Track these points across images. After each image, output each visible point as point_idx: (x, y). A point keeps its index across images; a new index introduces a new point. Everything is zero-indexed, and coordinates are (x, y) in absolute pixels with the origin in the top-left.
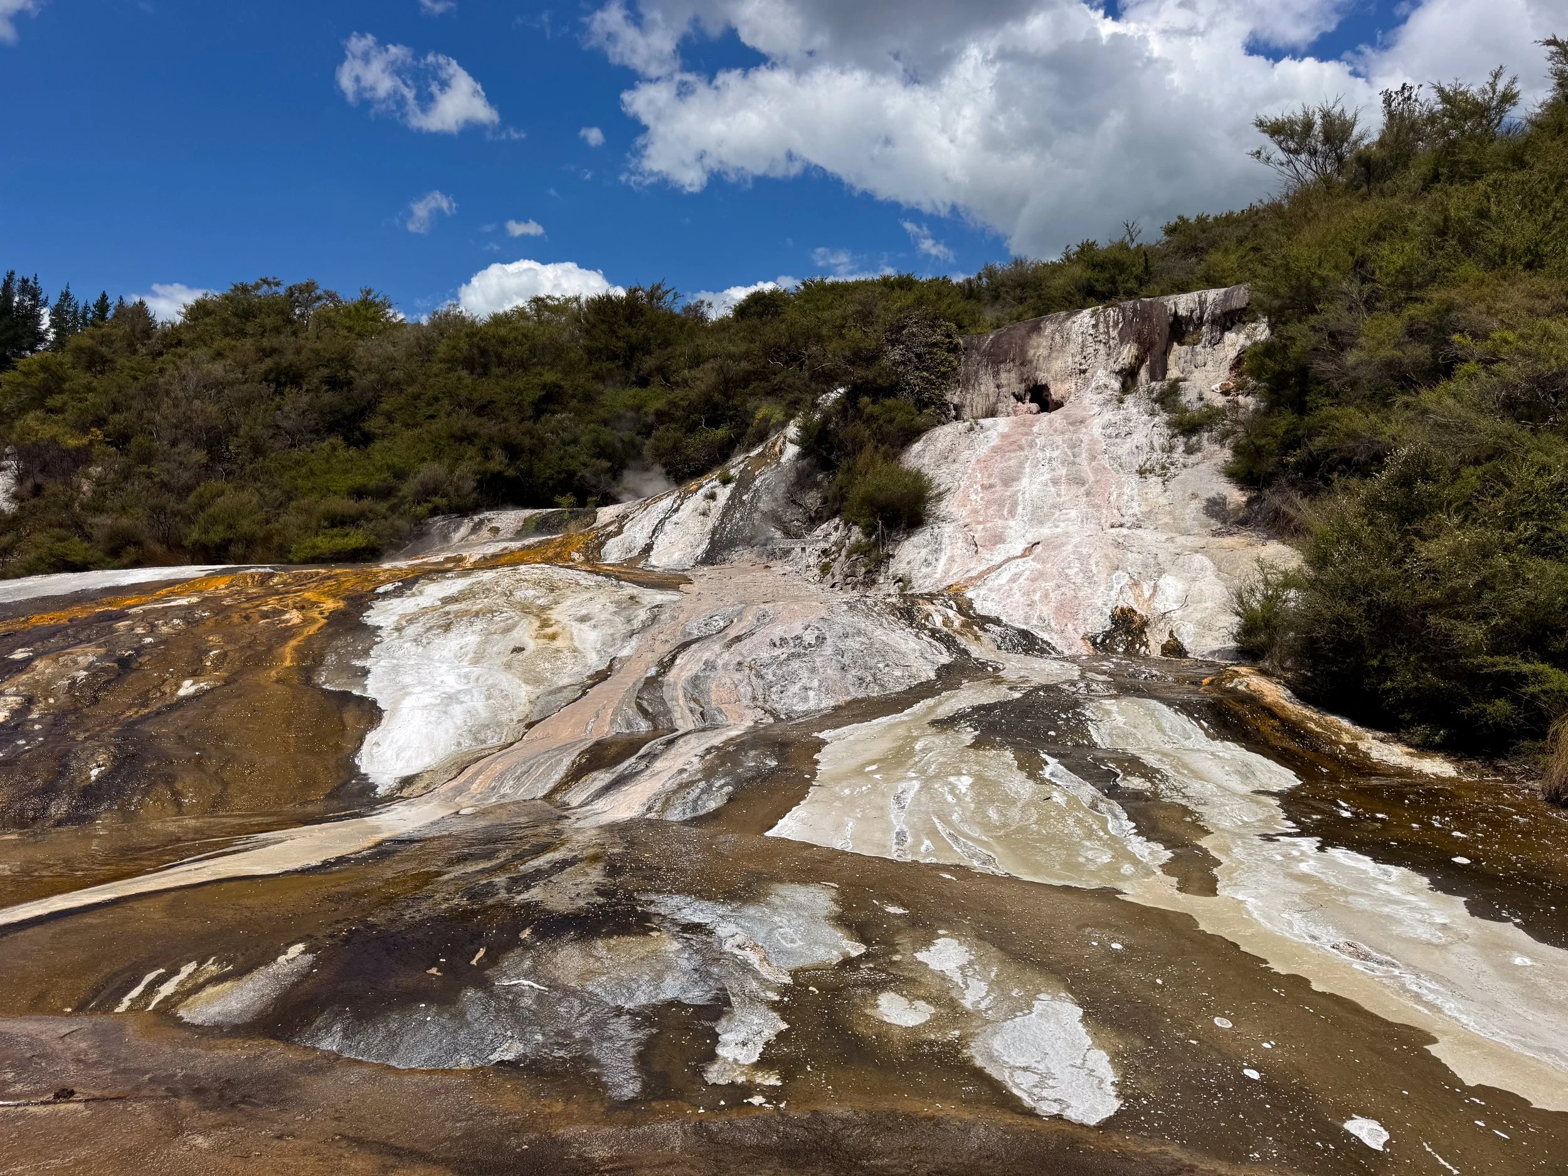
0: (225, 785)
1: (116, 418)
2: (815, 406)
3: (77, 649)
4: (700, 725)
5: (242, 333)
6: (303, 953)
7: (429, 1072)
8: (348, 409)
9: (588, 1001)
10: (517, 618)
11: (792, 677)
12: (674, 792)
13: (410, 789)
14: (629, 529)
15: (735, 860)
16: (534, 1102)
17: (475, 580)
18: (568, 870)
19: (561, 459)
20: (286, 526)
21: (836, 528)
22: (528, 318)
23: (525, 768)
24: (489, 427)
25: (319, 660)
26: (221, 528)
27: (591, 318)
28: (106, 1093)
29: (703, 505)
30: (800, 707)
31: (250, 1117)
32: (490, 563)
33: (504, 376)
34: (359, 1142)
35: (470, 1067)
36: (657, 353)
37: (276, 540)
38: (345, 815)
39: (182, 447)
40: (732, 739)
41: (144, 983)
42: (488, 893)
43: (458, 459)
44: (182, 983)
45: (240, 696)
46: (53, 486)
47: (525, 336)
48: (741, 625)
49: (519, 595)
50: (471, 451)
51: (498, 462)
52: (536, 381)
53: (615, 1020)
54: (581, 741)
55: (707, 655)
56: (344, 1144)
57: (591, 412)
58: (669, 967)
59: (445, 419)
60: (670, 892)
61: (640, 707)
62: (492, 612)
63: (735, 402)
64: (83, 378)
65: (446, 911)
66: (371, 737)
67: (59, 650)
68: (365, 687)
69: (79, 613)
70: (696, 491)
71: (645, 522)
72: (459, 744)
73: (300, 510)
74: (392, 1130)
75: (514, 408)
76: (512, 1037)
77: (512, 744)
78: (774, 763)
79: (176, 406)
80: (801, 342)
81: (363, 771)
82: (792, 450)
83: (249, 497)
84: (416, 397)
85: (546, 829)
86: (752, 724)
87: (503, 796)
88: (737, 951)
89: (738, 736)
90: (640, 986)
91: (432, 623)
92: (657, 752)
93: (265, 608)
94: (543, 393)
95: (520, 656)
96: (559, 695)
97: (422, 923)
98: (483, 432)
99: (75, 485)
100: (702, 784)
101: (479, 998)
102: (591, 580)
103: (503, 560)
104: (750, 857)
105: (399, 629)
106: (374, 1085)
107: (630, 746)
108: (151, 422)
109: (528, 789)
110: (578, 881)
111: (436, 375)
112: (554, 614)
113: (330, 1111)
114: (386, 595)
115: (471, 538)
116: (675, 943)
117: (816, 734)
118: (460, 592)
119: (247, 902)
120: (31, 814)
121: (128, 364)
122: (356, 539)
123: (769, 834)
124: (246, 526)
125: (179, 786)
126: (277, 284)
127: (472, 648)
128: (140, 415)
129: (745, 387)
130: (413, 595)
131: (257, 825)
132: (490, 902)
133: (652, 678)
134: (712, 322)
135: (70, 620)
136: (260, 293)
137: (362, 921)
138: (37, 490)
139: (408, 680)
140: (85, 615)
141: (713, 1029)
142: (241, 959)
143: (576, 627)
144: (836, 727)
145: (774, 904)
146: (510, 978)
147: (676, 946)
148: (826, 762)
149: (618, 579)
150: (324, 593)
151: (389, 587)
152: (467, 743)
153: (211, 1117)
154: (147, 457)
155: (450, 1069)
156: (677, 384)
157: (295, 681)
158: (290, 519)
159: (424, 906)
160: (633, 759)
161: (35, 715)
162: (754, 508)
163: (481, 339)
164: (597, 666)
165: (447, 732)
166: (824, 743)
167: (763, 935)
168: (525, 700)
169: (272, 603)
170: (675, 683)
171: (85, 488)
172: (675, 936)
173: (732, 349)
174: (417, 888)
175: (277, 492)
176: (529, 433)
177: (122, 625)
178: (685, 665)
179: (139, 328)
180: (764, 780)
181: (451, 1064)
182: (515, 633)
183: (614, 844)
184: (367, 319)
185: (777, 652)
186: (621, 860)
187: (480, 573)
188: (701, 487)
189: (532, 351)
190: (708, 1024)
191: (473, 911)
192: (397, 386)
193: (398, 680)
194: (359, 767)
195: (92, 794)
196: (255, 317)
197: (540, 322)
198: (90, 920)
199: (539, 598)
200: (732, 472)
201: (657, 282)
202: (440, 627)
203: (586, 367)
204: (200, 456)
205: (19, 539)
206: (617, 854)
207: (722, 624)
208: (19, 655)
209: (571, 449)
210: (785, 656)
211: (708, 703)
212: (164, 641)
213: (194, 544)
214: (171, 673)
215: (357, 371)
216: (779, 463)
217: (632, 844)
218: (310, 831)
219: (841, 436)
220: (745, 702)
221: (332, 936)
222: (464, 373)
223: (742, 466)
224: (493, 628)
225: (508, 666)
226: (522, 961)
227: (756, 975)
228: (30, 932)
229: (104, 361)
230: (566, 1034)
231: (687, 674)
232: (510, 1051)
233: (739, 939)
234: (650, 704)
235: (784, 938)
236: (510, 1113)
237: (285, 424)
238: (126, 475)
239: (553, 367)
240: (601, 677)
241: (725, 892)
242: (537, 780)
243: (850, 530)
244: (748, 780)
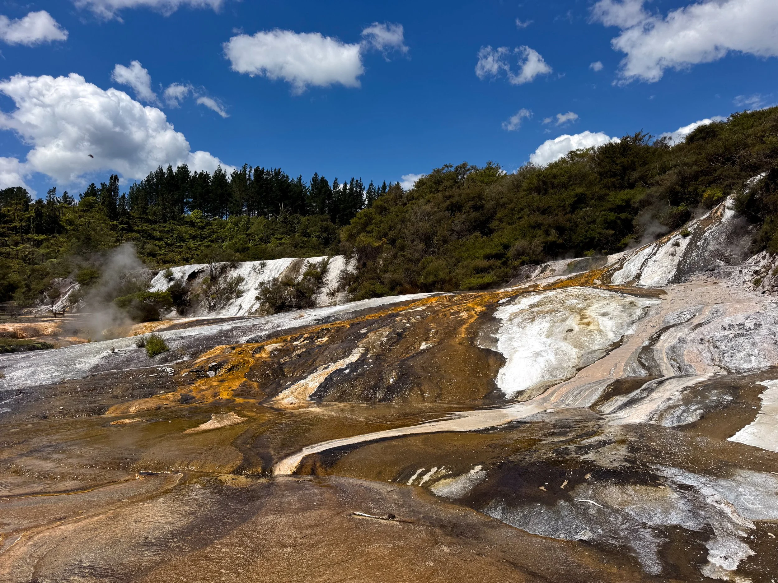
0: (441, 389)
1: (391, 233)
2: (745, 186)
3: (383, 329)
4: (679, 374)
5: (437, 191)
6: (481, 470)
7: (545, 538)
8: (482, 219)
9: (626, 517)
10: (568, 315)
11: (739, 348)
12: (666, 410)
13: (522, 397)
14: (627, 266)
15: (709, 452)
16: (601, 565)
17: (545, 296)
18: (608, 446)
19: (587, 231)
20: (457, 274)
21: (764, 258)
22: (567, 163)
23: (578, 391)
24: (549, 219)
25: (476, 334)
26: (431, 276)
27: (601, 157)
28: (407, 519)
29: (672, 249)
30: (745, 366)
31: (465, 543)
32: (551, 287)
33: (555, 193)
34: (514, 565)
35: (565, 540)
36: (639, 169)
37: (454, 280)
38: (493, 407)
39: (415, 242)
40: (700, 383)
41: (417, 473)
42: (566, 453)
43: (533, 237)
44: (432, 476)
45: (444, 350)
46: (370, 263)
47: (566, 172)
48: (701, 317)
49: (568, 303)
50: (540, 232)
51: (553, 236)
52: (572, 193)
53: (643, 530)
54: (608, 379)
55: (680, 334)
56: (507, 564)
57: (602, 206)
58: (672, 507)
59: (526, 218)
60: (669, 465)
61: (640, 362)
62: (555, 311)
63: (689, 190)
64: (379, 218)
65: (545, 459)
66: (501, 371)
67: (376, 329)
68: (497, 348)
69: (383, 314)
70: (666, 242)
71: (636, 261)
72: (543, 377)
73: (463, 266)
74: (529, 563)
75: (561, 208)
76: (586, 528)
77: (570, 379)
78: (730, 399)
79: (413, 225)
80: (733, 149)
81: (499, 387)
82: (729, 213)
83: (442, 262)
84: (513, 210)
85: (592, 424)
86: (712, 375)
87: (568, 405)
88: (715, 504)
89: (704, 381)
90: (655, 514)
91: (526, 317)
92: (653, 387)
93: (452, 311)
94: (576, 199)
95: (571, 334)
96: (593, 354)
97: (534, 464)
98: (546, 222)
99: (377, 262)
100: (683, 407)
101: (567, 505)
102: (607, 294)
103: (558, 286)
104: (719, 452)
105: (510, 320)
106: (519, 539)
107: (637, 384)
108: (404, 233)
109: (580, 403)
110: (614, 453)
111: (522, 198)
112: (588, 312)
113: (500, 547)
114: (503, 304)
115: (541, 275)
116: (675, 494)
117: (758, 383)
118: (538, 302)
119: (455, 443)
120: (370, 396)
121: (394, 210)
122: (488, 278)
123: (730, 439)
124: (442, 275)
125: (423, 388)
126: (451, 166)
127: (546, 329)
128: (400, 231)
129: (696, 180)
130: (516, 304)
131: (455, 408)
132: (568, 457)
133: (646, 346)
134: (672, 148)
135: (379, 317)
136: (444, 171)
137: (506, 458)
138: (365, 265)
139: (515, 344)
140: (384, 315)
141: (704, 546)
142: (455, 469)
143: (600, 319)
144: (773, 379)
145: (738, 481)
146: (582, 498)
147: (675, 495)
148: (766, 399)
149: (622, 293)
150: (476, 304)
151: (505, 300)
152: (547, 376)
153: (449, 539)
154: (402, 249)
155: (555, 538)
156: (652, 184)
157: (466, 344)
158: (459, 271)
159: (535, 455)
160: (638, 391)
161: (369, 356)
162: (705, 249)
163: (544, 176)
164: (613, 340)
165: (537, 370)
166: (765, 388)
167: (732, 497)
168: (575, 356)
169: (455, 309)
170: (661, 350)
171: (381, 263)
172: (674, 490)
173: (687, 160)
174: (530, 446)
175: (453, 260)
176: (569, 220)
177: (398, 319)
178: (667, 340)
179: (398, 194)
180: (724, 408)
181: (556, 536)
182: (568, 322)
183: (631, 436)
184: (489, 176)
185: (727, 333)
186: (637, 445)
187: (547, 292)
188: (670, 239)
189: (570, 178)
190: (701, 542)
191: (559, 461)
192: (504, 205)
193: (512, 344)
194: (497, 385)
195: (391, 389)
196: (442, 182)
197: (574, 163)
198: (395, 443)
199: (579, 304)
200: (689, 229)
201: (638, 131)
202: (530, 319)
203: (599, 182)
204: (422, 246)
205: (359, 285)
206: (635, 441)
207: (688, 316)
208: (363, 331)
209: (592, 226)
210: (733, 335)
211: (683, 362)
212: (414, 325)
213: (422, 284)
214: (417, 339)
215: (485, 201)
216: (720, 222)
217: (642, 436)
218: (478, 413)
219: (765, 202)
220: (707, 362)
221: (493, 464)
222: (535, 195)
223: (696, 226)
224: (556, 319)
225: (565, 339)
226: (587, 490)
227: (730, 520)
228: (374, 445)
229: (386, 209)
230: (615, 532)
231: (668, 345)
232: (585, 535)
233: (717, 497)
234: (646, 361)
235: (747, 502)
236: (589, 568)
237: (456, 229)
238: (395, 256)
239: (580, 184)
240: (616, 345)
241: (705, 470)
242: (585, 398)
243: (774, 258)
244: (713, 407)
